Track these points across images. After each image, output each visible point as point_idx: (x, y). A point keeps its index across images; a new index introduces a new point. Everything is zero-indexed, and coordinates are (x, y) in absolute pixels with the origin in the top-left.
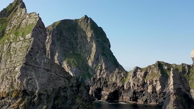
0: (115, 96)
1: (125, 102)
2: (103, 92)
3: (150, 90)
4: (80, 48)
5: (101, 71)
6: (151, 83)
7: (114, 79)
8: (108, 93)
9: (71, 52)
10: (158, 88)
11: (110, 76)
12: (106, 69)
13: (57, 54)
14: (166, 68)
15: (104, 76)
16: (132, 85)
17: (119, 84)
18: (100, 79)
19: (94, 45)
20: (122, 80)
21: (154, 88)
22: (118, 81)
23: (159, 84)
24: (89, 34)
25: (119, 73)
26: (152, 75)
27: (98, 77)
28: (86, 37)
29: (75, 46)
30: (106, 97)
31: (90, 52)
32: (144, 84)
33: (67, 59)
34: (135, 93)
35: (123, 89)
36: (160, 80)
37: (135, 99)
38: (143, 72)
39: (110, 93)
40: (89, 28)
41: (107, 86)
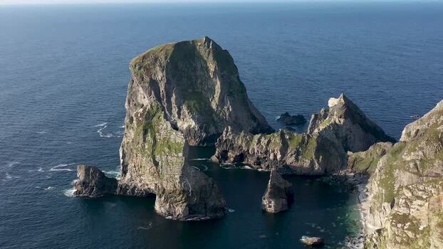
0: (241, 158)
1: (250, 166)
2: (229, 154)
3: (272, 157)
4: (201, 84)
5: (227, 132)
6: (273, 151)
7: (240, 142)
8: (234, 156)
9: (190, 91)
10: (279, 156)
11: (236, 139)
12: (232, 131)
13: (174, 95)
14: (288, 137)
15: (230, 138)
16: (256, 151)
17: (245, 149)
18: (226, 140)
19: (219, 83)
20: (248, 144)
21: (275, 156)
22: (244, 145)
23: (279, 153)
24: (212, 67)
25: (244, 136)
26: (274, 144)
27: (224, 139)
28: (207, 69)
29: (194, 81)
30: (232, 159)
31: (213, 91)
32: (267, 152)
33: (186, 102)
34: (258, 158)
35: (249, 153)
36: (280, 150)
37: (259, 164)
38: (267, 141)
39: (236, 156)
40: (211, 57)
41: (233, 149)
